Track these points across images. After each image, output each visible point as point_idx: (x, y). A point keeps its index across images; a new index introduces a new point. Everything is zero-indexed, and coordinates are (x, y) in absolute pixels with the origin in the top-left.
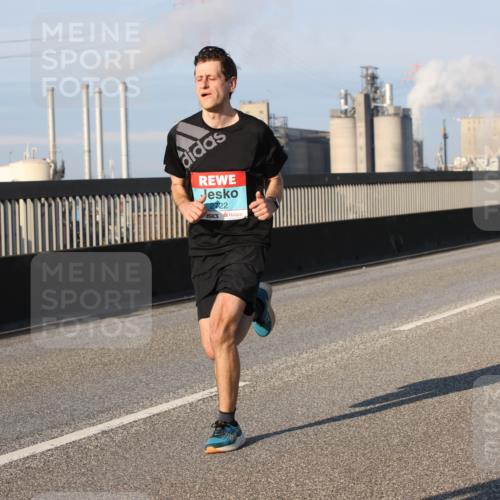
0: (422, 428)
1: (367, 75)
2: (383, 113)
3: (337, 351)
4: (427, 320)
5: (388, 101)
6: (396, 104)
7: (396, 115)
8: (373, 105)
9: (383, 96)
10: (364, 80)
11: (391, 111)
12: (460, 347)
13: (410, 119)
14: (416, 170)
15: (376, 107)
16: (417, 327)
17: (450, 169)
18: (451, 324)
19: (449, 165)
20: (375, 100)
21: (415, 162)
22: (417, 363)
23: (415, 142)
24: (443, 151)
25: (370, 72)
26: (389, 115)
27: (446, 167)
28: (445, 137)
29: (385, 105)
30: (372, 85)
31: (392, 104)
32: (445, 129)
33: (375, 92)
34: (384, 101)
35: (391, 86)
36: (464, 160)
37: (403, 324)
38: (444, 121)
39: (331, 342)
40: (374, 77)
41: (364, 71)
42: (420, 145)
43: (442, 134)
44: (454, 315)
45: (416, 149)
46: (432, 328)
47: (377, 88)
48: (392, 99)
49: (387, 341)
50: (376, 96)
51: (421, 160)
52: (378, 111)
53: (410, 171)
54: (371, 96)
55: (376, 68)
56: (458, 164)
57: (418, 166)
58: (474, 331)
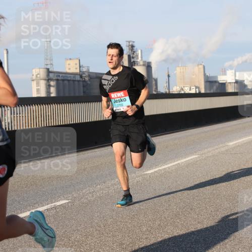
0: (158, 222)
1: (129, 45)
2: (137, 64)
3: (115, 184)
4: (160, 168)
5: (140, 58)
7: (144, 65)
8: (132, 60)
9: (137, 56)
10: (128, 48)
11: (141, 63)
12: (176, 182)
13: (151, 67)
14: (154, 93)
15: (134, 61)
16: (155, 171)
17: (171, 93)
18: (172, 170)
19: (171, 90)
20: (133, 58)
21: (154, 89)
22: (155, 190)
23: (154, 79)
24: (168, 83)
25: (131, 43)
26: (140, 65)
27: (169, 91)
28: (169, 76)
29: (138, 60)
30: (132, 50)
31: (142, 60)
32: (168, 72)
33: (133, 54)
34: (138, 59)
35: (141, 51)
36: (178, 87)
37: (147, 170)
38: (168, 68)
39: (112, 180)
40: (133, 46)
41: (128, 43)
42: (156, 80)
43: (167, 75)
44: (173, 165)
45: (154, 82)
46: (163, 172)
47: (134, 52)
48: (142, 57)
49: (140, 179)
50: (134, 56)
51: (157, 88)
52: (135, 63)
53: (151, 93)
54: (131, 56)
55: (134, 42)
56: (175, 90)
57: (155, 91)
58: (183, 173)
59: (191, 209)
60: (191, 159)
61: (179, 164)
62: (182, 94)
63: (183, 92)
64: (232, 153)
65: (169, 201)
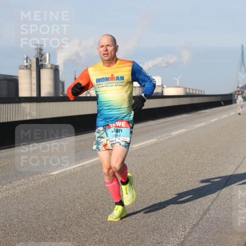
0: (62, 222)
1: (37, 49)
2: (45, 67)
3: (21, 184)
4: (65, 169)
5: (48, 62)
6: (52, 63)
7: (51, 68)
8: (40, 63)
9: (45, 59)
10: (36, 51)
11: (49, 66)
12: (81, 183)
13: (59, 71)
14: (61, 95)
15: (42, 65)
16: (61, 172)
18: (77, 171)
20: (41, 61)
21: (60, 92)
22: (60, 190)
23: (61, 82)
25: (39, 47)
26: (48, 68)
29: (46, 63)
30: (40, 54)
31: (49, 63)
32: (75, 76)
33: (41, 57)
34: (46, 62)
35: (49, 54)
37: (53, 171)
38: (75, 72)
39: (18, 180)
40: (41, 50)
41: (36, 46)
42: (63, 83)
43: (74, 78)
44: (79, 167)
45: (61, 85)
46: (68, 173)
47: (42, 55)
48: (49, 61)
49: (46, 180)
50: (42, 59)
51: (63, 91)
52: (42, 66)
53: (58, 96)
54: (39, 59)
55: (42, 45)
57: (62, 94)
58: (88, 175)
59: (95, 210)
60: (96, 161)
61: (84, 165)
62: (88, 97)
63: (89, 95)
64: (136, 155)
65: (74, 201)
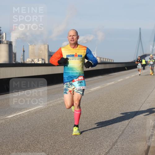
2: (3, 43)
4: (17, 114)
7: (7, 43)
9: (3, 37)
11: (5, 42)
12: (28, 123)
13: (12, 45)
14: (14, 62)
16: (13, 116)
17: (25, 63)
18: (25, 115)
19: (25, 61)
21: (13, 60)
22: (13, 129)
23: (14, 53)
24: (23, 56)
26: (5, 44)
27: (24, 62)
28: (24, 51)
31: (6, 40)
32: (24, 49)
34: (3, 39)
35: (6, 34)
36: (30, 59)
38: (24, 46)
42: (15, 54)
43: (23, 50)
44: (26, 112)
45: (14, 56)
46: (19, 117)
47: (1, 34)
48: (6, 38)
49: (3, 121)
50: (1, 37)
51: (15, 59)
52: (1, 42)
53: (11, 63)
56: (28, 61)
57: (14, 61)
58: (33, 118)
59: (38, 142)
60: (38, 108)
61: (30, 111)
62: (32, 64)
63: (33, 63)
65: (23, 136)
